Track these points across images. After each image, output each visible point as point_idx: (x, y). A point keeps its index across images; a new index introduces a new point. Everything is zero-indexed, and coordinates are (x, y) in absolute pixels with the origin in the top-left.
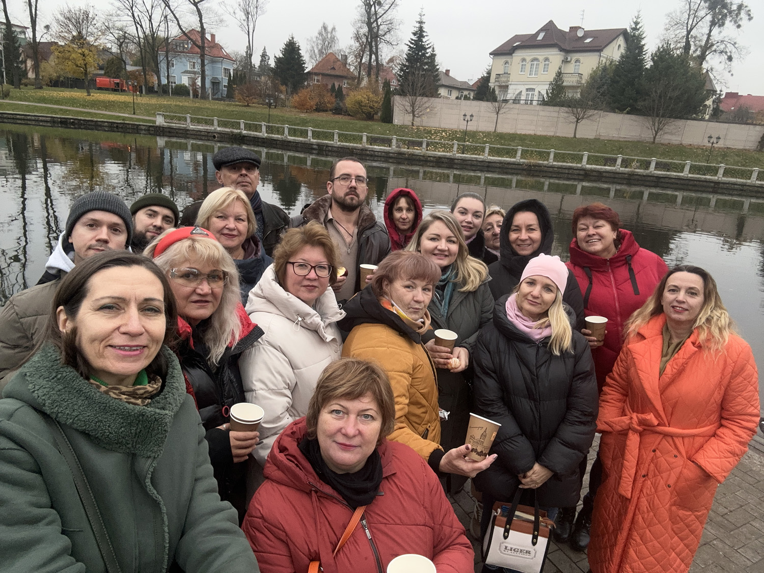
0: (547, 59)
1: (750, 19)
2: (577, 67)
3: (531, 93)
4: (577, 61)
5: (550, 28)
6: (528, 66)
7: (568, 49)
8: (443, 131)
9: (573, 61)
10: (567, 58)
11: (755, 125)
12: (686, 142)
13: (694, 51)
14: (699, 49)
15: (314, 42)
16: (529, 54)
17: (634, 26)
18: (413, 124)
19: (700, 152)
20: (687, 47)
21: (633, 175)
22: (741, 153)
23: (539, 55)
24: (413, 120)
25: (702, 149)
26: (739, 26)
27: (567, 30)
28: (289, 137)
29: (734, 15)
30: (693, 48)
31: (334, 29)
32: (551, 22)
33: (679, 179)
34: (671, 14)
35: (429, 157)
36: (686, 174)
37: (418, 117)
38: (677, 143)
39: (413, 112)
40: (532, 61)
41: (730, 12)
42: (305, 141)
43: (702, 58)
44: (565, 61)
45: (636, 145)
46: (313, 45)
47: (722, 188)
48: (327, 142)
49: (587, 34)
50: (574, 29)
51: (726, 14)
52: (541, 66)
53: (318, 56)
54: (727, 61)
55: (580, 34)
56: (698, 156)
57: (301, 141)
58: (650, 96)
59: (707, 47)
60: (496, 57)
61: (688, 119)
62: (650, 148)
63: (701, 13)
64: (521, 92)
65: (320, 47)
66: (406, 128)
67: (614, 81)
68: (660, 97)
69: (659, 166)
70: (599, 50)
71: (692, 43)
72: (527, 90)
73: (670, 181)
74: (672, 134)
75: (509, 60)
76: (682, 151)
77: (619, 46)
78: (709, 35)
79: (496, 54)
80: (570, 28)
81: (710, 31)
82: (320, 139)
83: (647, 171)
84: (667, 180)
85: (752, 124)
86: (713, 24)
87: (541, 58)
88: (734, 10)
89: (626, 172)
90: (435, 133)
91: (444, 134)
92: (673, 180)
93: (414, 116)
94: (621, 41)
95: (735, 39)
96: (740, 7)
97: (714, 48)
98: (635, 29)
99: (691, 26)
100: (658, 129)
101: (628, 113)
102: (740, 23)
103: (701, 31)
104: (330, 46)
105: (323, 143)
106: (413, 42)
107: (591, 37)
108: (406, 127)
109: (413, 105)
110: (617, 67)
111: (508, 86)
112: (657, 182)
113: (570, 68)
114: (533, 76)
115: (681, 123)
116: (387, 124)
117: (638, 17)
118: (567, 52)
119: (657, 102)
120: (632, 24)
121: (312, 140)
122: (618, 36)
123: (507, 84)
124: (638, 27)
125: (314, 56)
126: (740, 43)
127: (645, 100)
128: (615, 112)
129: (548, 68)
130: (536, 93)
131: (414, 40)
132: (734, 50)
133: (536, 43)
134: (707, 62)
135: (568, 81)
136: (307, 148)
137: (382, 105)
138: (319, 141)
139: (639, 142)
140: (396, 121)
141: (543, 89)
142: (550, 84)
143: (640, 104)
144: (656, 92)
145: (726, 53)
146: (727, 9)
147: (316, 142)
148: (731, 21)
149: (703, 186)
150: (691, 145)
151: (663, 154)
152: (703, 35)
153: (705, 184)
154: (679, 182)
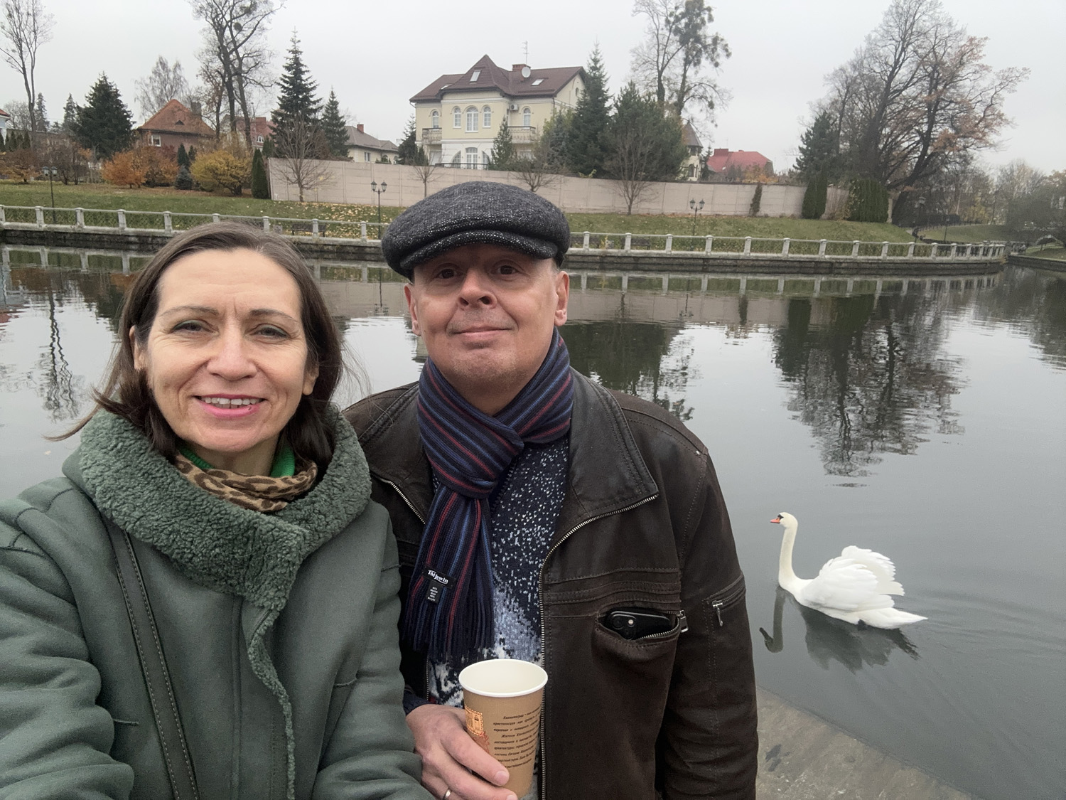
0: (487, 108)
1: (728, 55)
2: (527, 118)
3: (472, 154)
4: (526, 110)
5: (485, 65)
6: (464, 117)
7: (512, 93)
8: (348, 208)
9: (521, 111)
10: (513, 107)
11: (745, 184)
12: (668, 210)
13: (670, 97)
14: (675, 94)
15: (147, 85)
16: (463, 101)
17: (593, 65)
18: (302, 200)
19: (685, 221)
20: (661, 92)
21: (606, 256)
22: (730, 220)
23: (476, 102)
24: (301, 193)
25: (687, 218)
26: (717, 65)
27: (510, 69)
28: (85, 227)
29: (709, 50)
30: (667, 93)
31: (177, 66)
32: (486, 58)
33: (661, 257)
34: (636, 49)
35: (325, 245)
36: (668, 251)
37: (308, 189)
38: (658, 212)
39: (299, 181)
40: (468, 111)
41: (705, 47)
42: (115, 231)
43: (679, 106)
44: (511, 111)
45: (608, 218)
46: (146, 89)
47: (713, 266)
48: (152, 230)
49: (535, 74)
50: (518, 68)
51: (700, 49)
52: (481, 117)
53: (156, 106)
54: (709, 109)
55: (526, 74)
56: (683, 227)
57: (108, 231)
58: (617, 152)
59: (683, 92)
60: (420, 105)
61: (666, 181)
62: (626, 221)
63: (672, 48)
64: (460, 153)
65: (158, 92)
66: (291, 205)
67: (573, 136)
68: (630, 154)
69: (635, 243)
70: (552, 95)
71: (665, 87)
72: (467, 150)
73: (651, 261)
74: (650, 201)
75: (437, 109)
76: (662, 222)
77: (577, 90)
78: (684, 76)
79: (419, 100)
80: (514, 66)
81: (685, 71)
82: (140, 227)
83: (623, 251)
84: (647, 261)
85: (740, 183)
86: (687, 62)
87: (479, 106)
88: (709, 45)
89: (597, 254)
90: (337, 210)
91: (350, 212)
92: (655, 260)
93: (301, 187)
94: (578, 83)
95: (714, 80)
96: (715, 40)
97: (692, 92)
98: (594, 68)
99: (663, 64)
100: (633, 196)
101: (595, 176)
102: (718, 60)
103: (675, 70)
104: (173, 91)
105: (147, 233)
106: (287, 79)
107: (540, 78)
108: (292, 203)
109: (297, 171)
110: (576, 118)
111: (440, 145)
112: (636, 263)
113: (518, 120)
114: (473, 131)
115: (658, 186)
116: (261, 200)
117: (596, 53)
118: (512, 97)
119: (626, 160)
120: (591, 61)
121: (127, 229)
122: (574, 76)
123: (438, 142)
124: (598, 66)
125: (149, 106)
126: (721, 85)
127: (612, 159)
128: (578, 176)
129: (490, 120)
130: (480, 154)
131: (289, 78)
132: (715, 95)
133: (471, 86)
134: (686, 110)
135: (518, 137)
136: (120, 242)
137: (251, 172)
138: (138, 230)
139: (612, 213)
140: (276, 195)
141: (487, 148)
142: (494, 142)
143: (607, 164)
144: (624, 147)
145: (706, 98)
146: (701, 43)
147: (134, 232)
148: (707, 58)
149: (690, 265)
150: (673, 214)
151: (643, 228)
152: (677, 76)
153: (692, 261)
154: (661, 262)
